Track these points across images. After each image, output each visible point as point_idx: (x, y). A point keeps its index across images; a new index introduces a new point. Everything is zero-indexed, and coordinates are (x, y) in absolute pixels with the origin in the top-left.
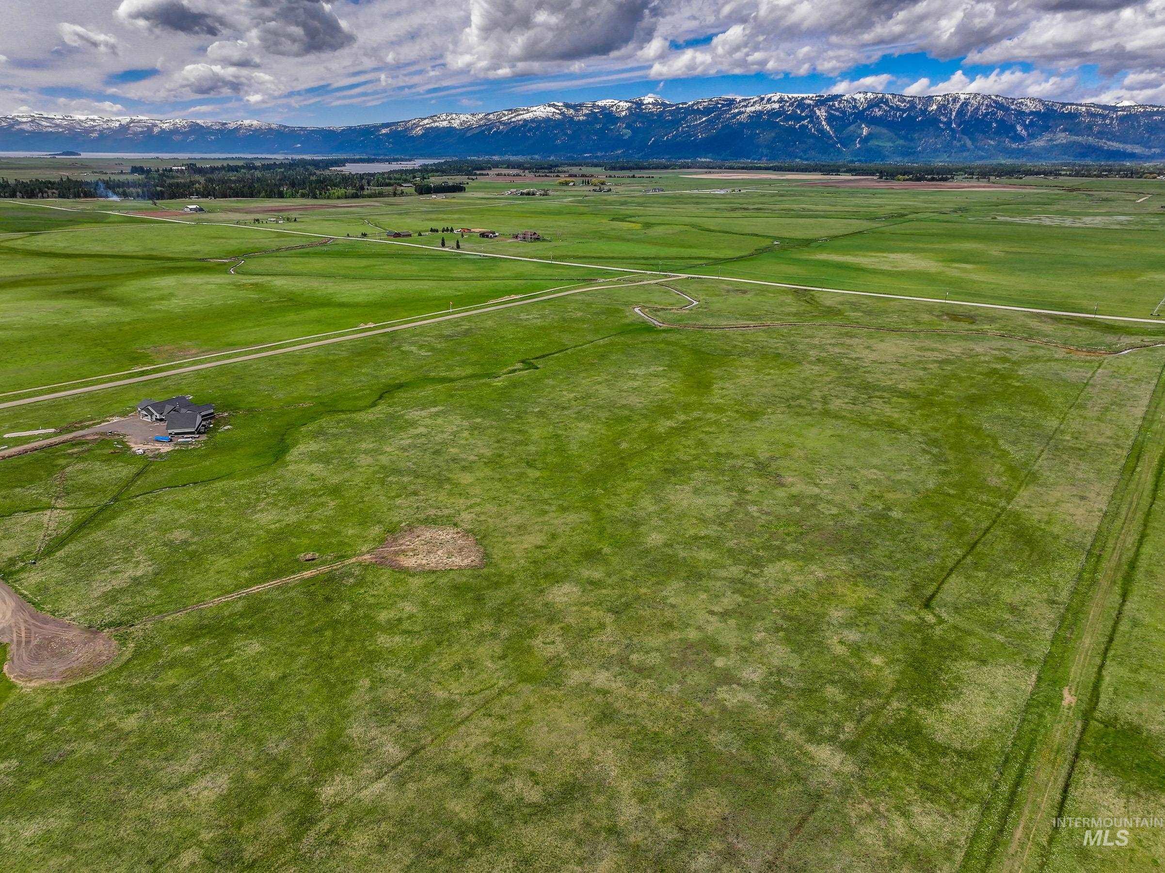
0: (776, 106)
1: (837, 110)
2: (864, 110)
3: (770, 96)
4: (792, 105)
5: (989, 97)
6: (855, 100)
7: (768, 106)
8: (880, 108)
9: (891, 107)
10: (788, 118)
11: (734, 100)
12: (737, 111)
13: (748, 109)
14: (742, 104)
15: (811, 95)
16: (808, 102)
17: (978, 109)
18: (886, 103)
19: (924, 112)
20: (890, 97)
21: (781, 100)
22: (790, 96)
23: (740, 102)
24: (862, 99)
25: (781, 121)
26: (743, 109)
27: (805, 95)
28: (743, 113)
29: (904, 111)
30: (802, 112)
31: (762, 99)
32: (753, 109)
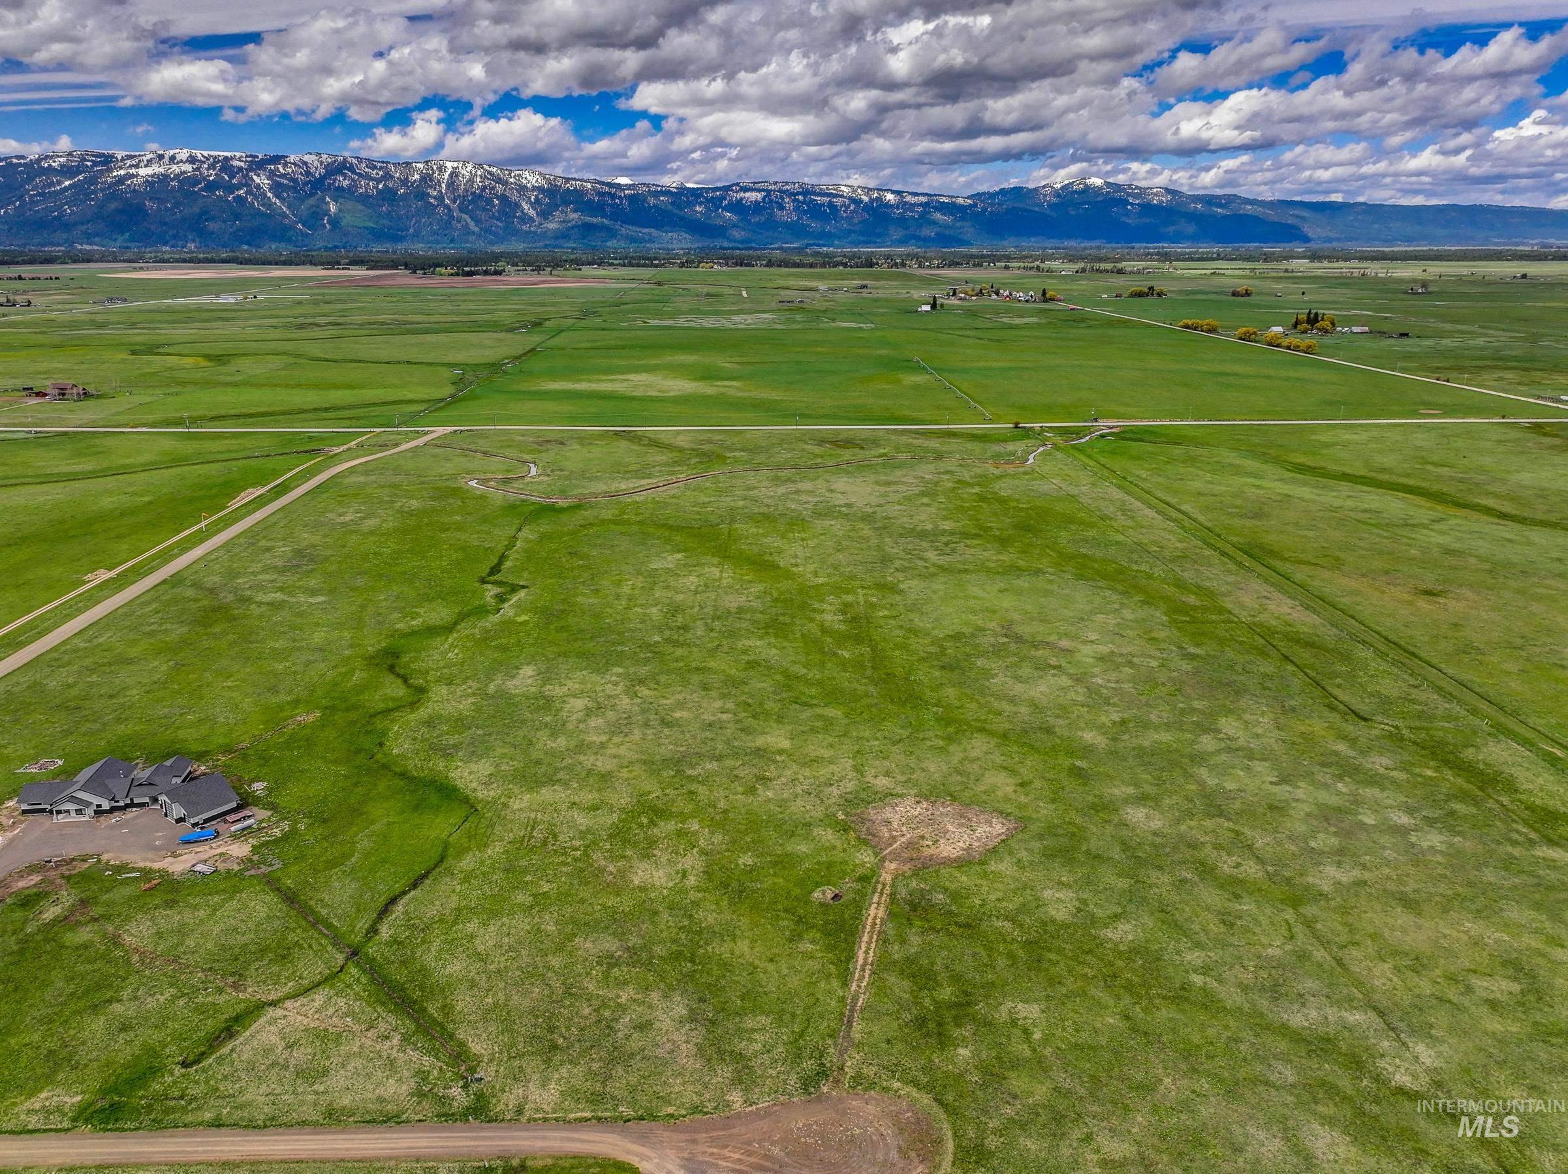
0: (188, 167)
1: (283, 176)
2: (323, 178)
3: (172, 152)
4: (212, 167)
5: (480, 166)
6: (305, 163)
7: (174, 167)
8: (345, 176)
9: (360, 175)
10: (211, 186)
11: (112, 156)
12: (122, 172)
13: (142, 171)
14: (129, 162)
15: (238, 154)
16: (236, 163)
17: (471, 181)
18: (351, 169)
19: (405, 182)
20: (355, 161)
21: (192, 160)
22: (205, 154)
23: (123, 159)
24: (316, 163)
25: (202, 189)
26: (133, 171)
27: (228, 154)
28: (133, 176)
29: (378, 181)
30: (231, 178)
31: (161, 157)
32: (149, 171)
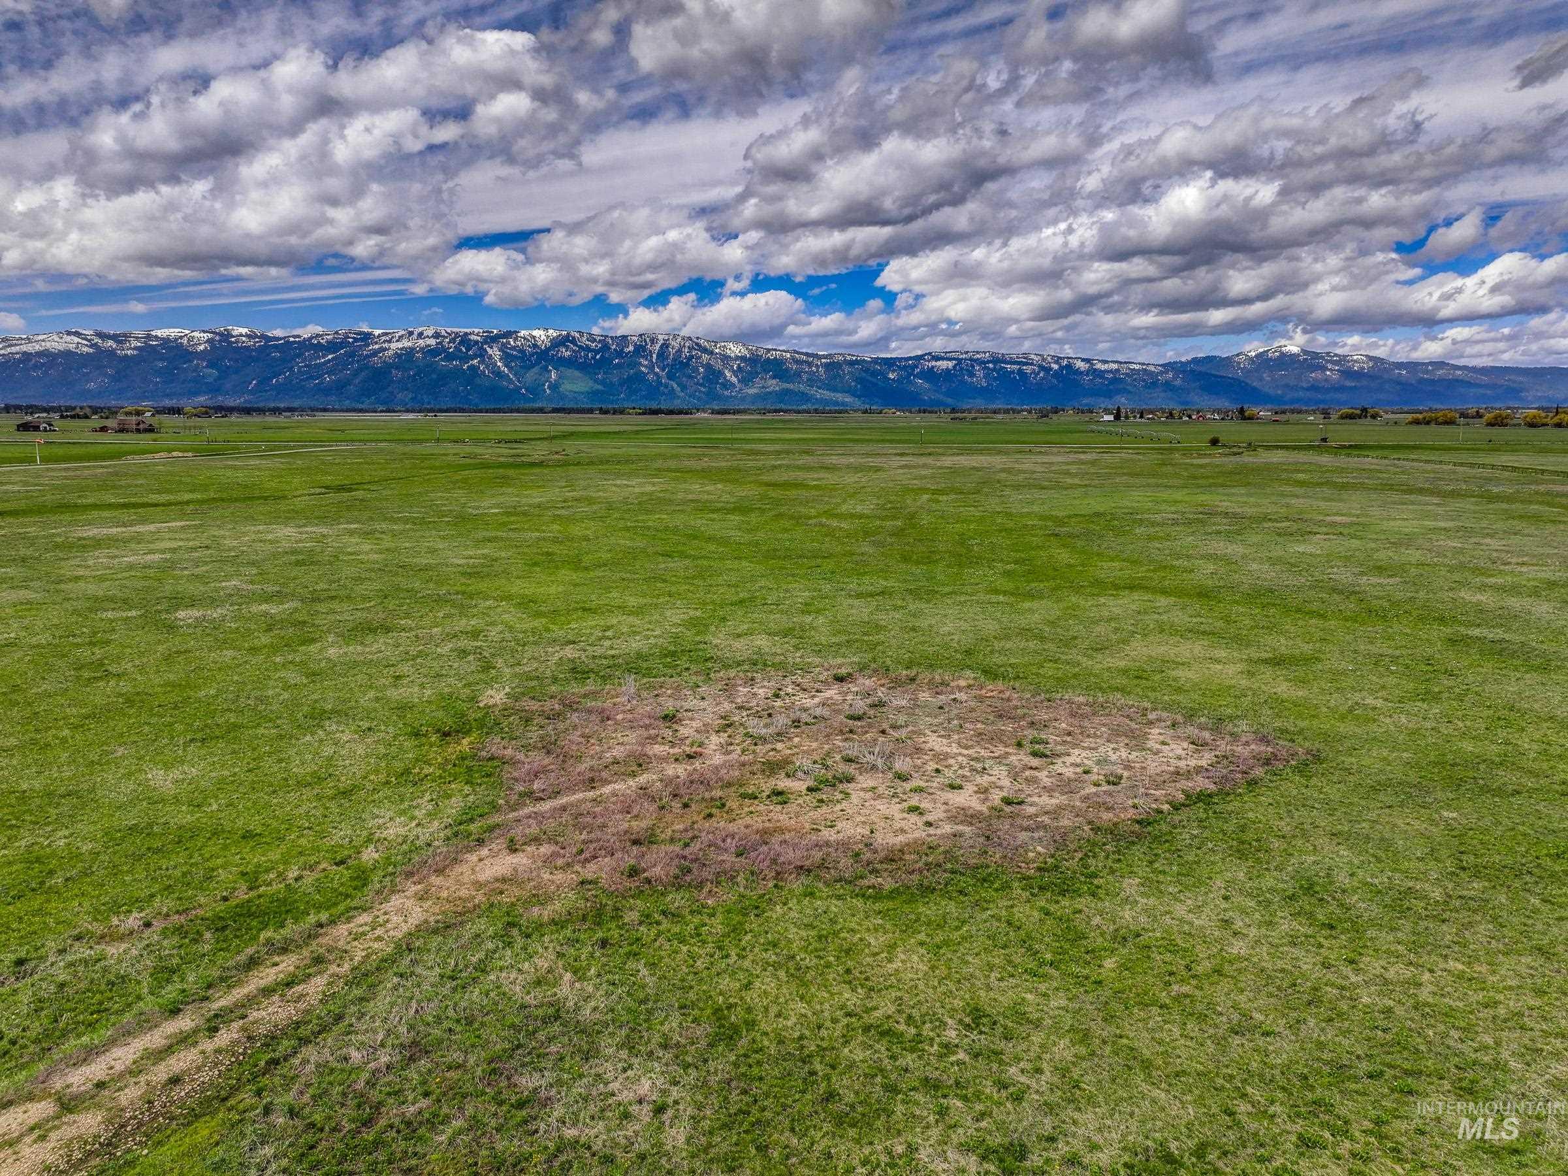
0: (432, 342)
1: (513, 348)
2: (548, 349)
3: (421, 329)
4: (453, 341)
5: (690, 339)
6: (534, 337)
7: (421, 341)
8: (567, 348)
9: (581, 347)
10: (450, 357)
11: (370, 334)
12: (377, 347)
13: (394, 346)
14: (383, 338)
15: (476, 331)
16: (473, 337)
17: (680, 351)
18: (574, 341)
19: (620, 354)
20: (577, 335)
21: (437, 335)
22: (449, 330)
23: (379, 336)
24: (543, 337)
25: (442, 360)
26: (386, 345)
27: (468, 330)
28: (385, 349)
29: (596, 352)
30: (468, 350)
31: (411, 333)
32: (400, 345)
